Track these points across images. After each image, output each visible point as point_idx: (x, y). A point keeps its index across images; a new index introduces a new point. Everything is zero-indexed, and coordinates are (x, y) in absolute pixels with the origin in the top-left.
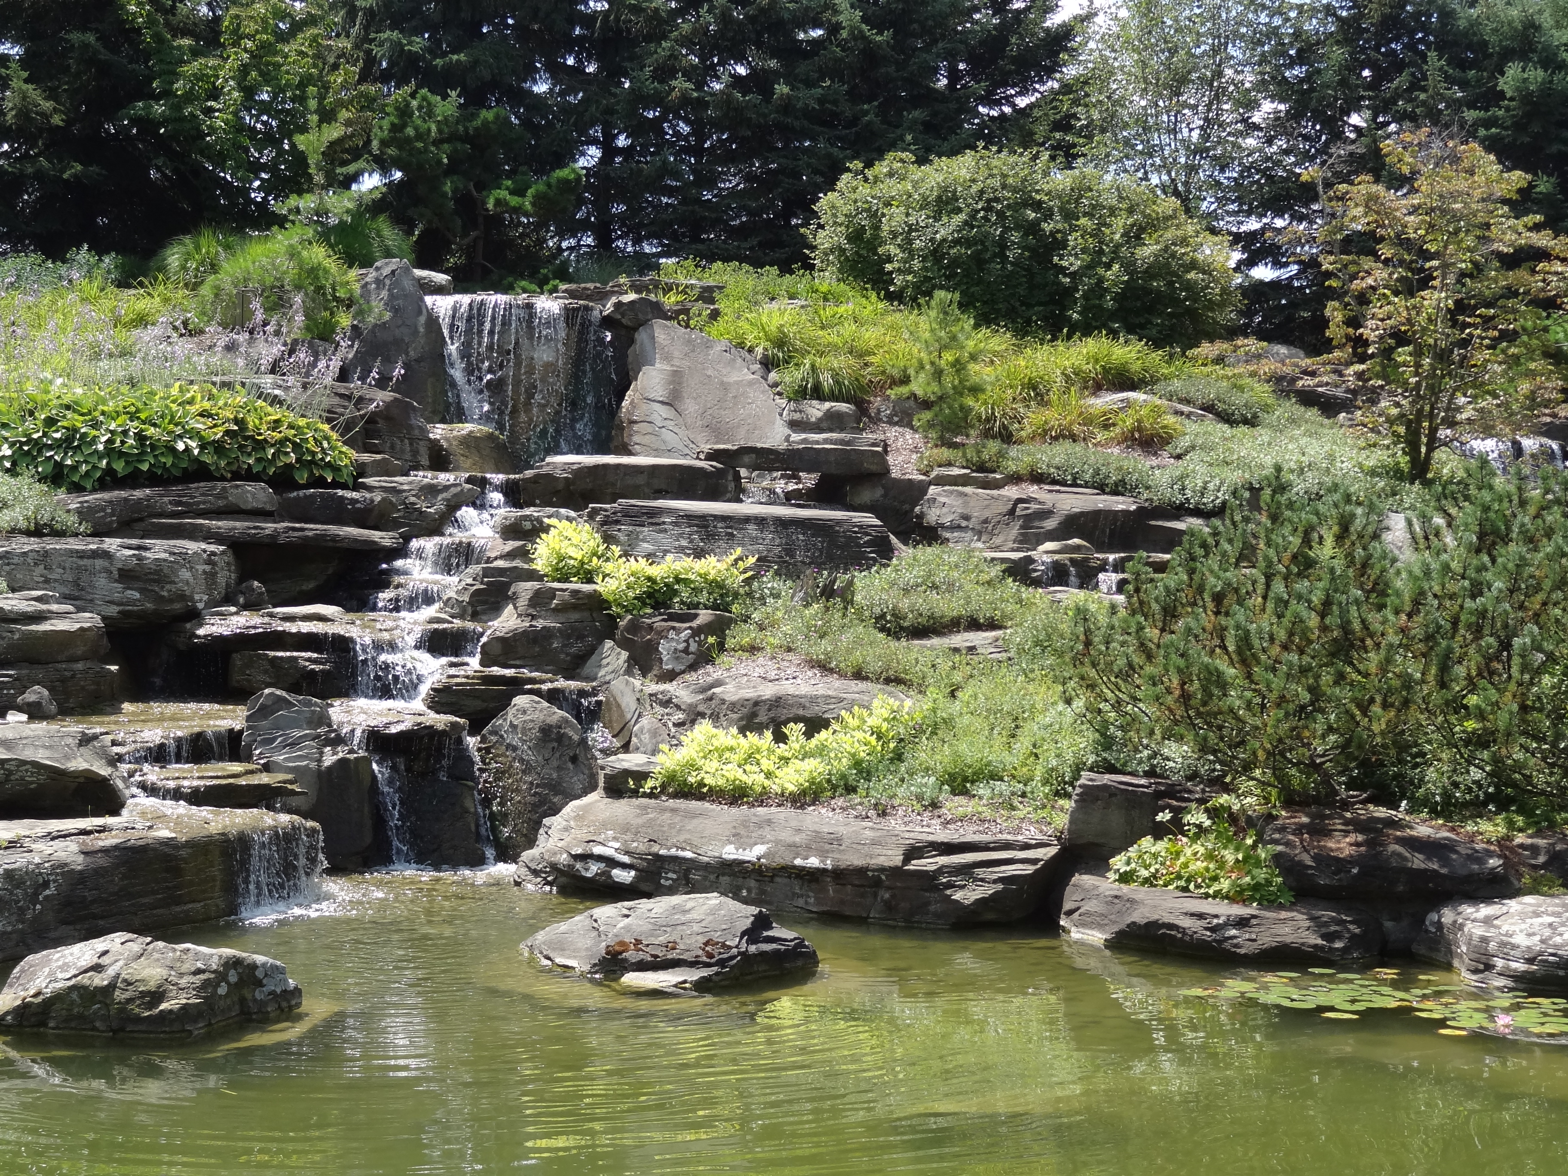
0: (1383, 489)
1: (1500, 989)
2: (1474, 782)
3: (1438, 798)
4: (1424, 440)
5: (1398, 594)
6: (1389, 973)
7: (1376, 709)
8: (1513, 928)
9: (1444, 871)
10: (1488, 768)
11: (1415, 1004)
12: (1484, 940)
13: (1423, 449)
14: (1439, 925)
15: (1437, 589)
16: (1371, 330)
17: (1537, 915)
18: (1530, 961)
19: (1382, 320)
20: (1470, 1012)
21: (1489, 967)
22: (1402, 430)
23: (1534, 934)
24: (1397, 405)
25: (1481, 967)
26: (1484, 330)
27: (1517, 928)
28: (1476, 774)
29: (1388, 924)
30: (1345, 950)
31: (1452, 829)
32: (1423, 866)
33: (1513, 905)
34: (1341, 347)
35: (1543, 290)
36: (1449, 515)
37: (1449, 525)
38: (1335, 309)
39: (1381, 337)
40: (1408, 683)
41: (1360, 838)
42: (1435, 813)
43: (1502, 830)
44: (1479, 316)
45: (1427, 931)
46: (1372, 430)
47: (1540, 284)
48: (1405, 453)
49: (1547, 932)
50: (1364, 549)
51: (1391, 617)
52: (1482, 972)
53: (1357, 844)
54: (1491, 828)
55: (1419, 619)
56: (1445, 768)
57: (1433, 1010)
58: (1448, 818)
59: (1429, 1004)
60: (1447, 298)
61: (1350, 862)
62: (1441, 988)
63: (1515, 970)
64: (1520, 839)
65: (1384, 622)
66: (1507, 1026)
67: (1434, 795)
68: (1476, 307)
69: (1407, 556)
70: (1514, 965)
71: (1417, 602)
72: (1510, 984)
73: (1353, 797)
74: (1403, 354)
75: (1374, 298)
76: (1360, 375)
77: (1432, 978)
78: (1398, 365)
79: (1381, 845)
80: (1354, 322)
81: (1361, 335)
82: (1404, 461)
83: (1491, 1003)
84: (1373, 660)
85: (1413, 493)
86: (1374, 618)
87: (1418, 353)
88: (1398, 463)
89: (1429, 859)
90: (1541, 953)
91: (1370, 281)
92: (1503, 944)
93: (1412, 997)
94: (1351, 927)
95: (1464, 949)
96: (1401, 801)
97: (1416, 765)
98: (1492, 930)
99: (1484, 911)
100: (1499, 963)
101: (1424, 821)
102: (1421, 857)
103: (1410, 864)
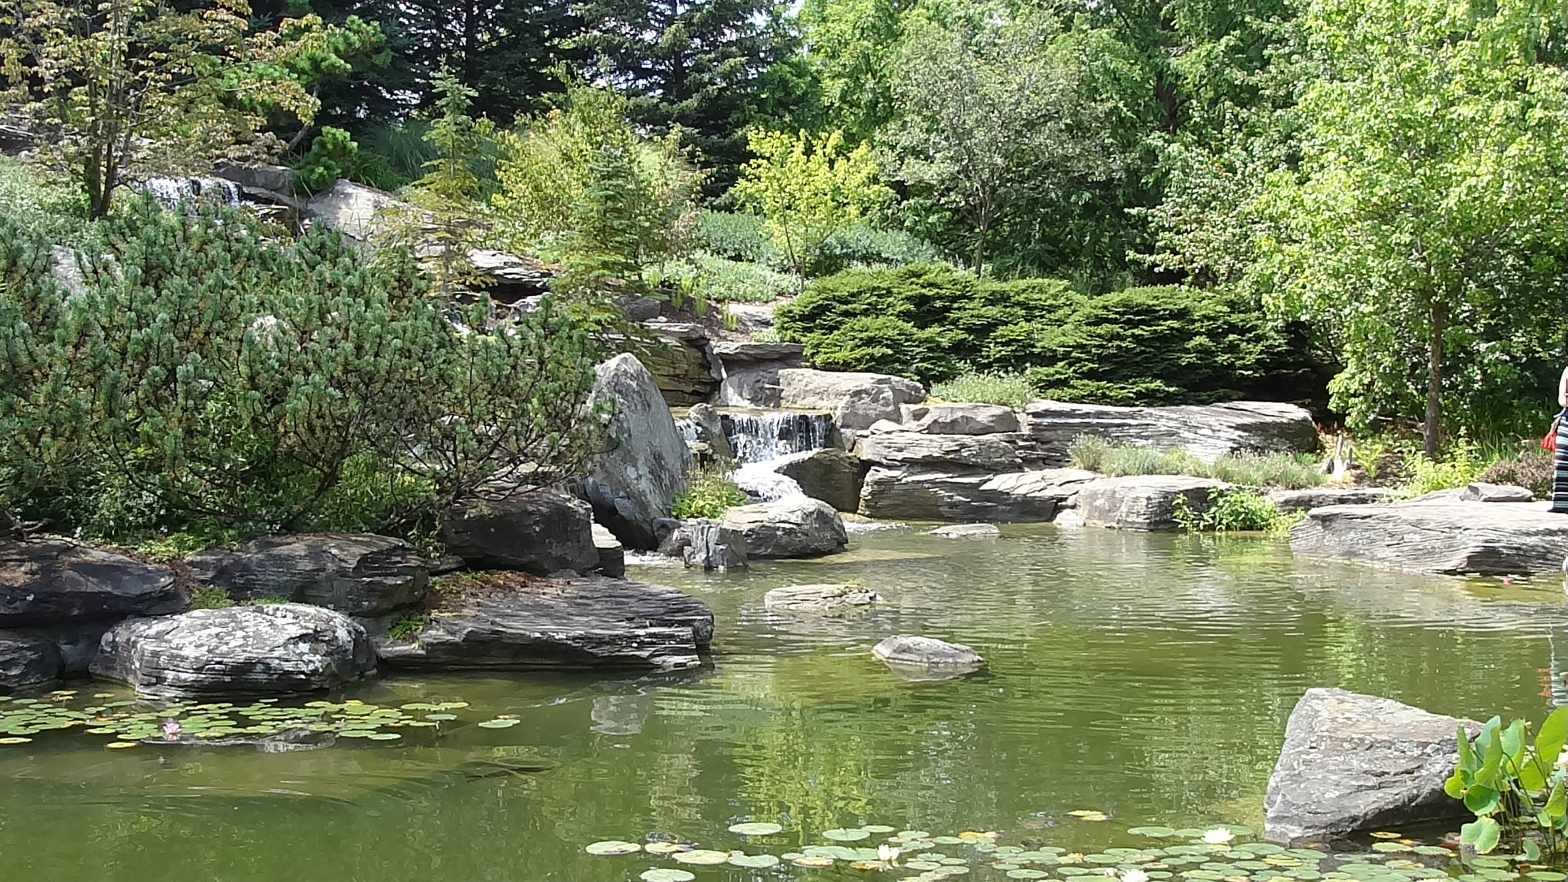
0: (63, 226)
1: (170, 699)
2: (146, 506)
3: (112, 523)
4: (103, 178)
5: (65, 326)
6: (66, 695)
7: (46, 439)
8: (183, 641)
9: (116, 592)
10: (159, 493)
11: (88, 723)
12: (155, 654)
13: (103, 188)
14: (114, 645)
15: (104, 320)
16: (45, 68)
17: (205, 627)
18: (198, 670)
19: (56, 59)
20: (141, 724)
21: (160, 680)
22: (81, 169)
23: (202, 645)
24: (76, 143)
25: (154, 680)
26: (157, 73)
27: (185, 641)
28: (148, 498)
29: (65, 648)
30: (22, 676)
31: (126, 552)
32: (97, 589)
33: (183, 619)
34: (16, 84)
35: (211, 36)
36: (118, 249)
37: (118, 259)
38: (9, 46)
39: (57, 76)
40: (77, 414)
41: (35, 567)
42: (109, 536)
43: (174, 550)
44: (152, 59)
45: (102, 651)
46: (51, 167)
47: (208, 31)
48: (83, 190)
49: (214, 642)
50: (35, 283)
51: (58, 349)
52: (155, 684)
53: (33, 573)
54: (163, 549)
55: (87, 349)
56: (118, 494)
57: (106, 726)
58: (122, 541)
59: (102, 721)
60: (120, 40)
61: (24, 590)
62: (115, 704)
63: (185, 680)
64: (190, 557)
65: (52, 353)
66: (174, 734)
67: (108, 520)
68: (148, 50)
69: (80, 292)
70: (183, 676)
71: (84, 332)
72: (181, 694)
73: (28, 526)
74: (79, 94)
75: (48, 36)
76: (37, 114)
78: (75, 105)
79: (55, 571)
80: (30, 61)
81: (36, 73)
82: (83, 198)
83: (161, 714)
84: (41, 393)
85: (92, 231)
86: (42, 351)
87: (93, 94)
88: (79, 200)
89: (103, 582)
90: (208, 662)
91: (42, 20)
92: (173, 657)
93: (85, 716)
94: (28, 653)
95: (138, 665)
96: (76, 527)
97: (91, 493)
98: (164, 644)
99: (157, 627)
100: (170, 675)
101: (98, 546)
102: (94, 580)
103: (83, 589)
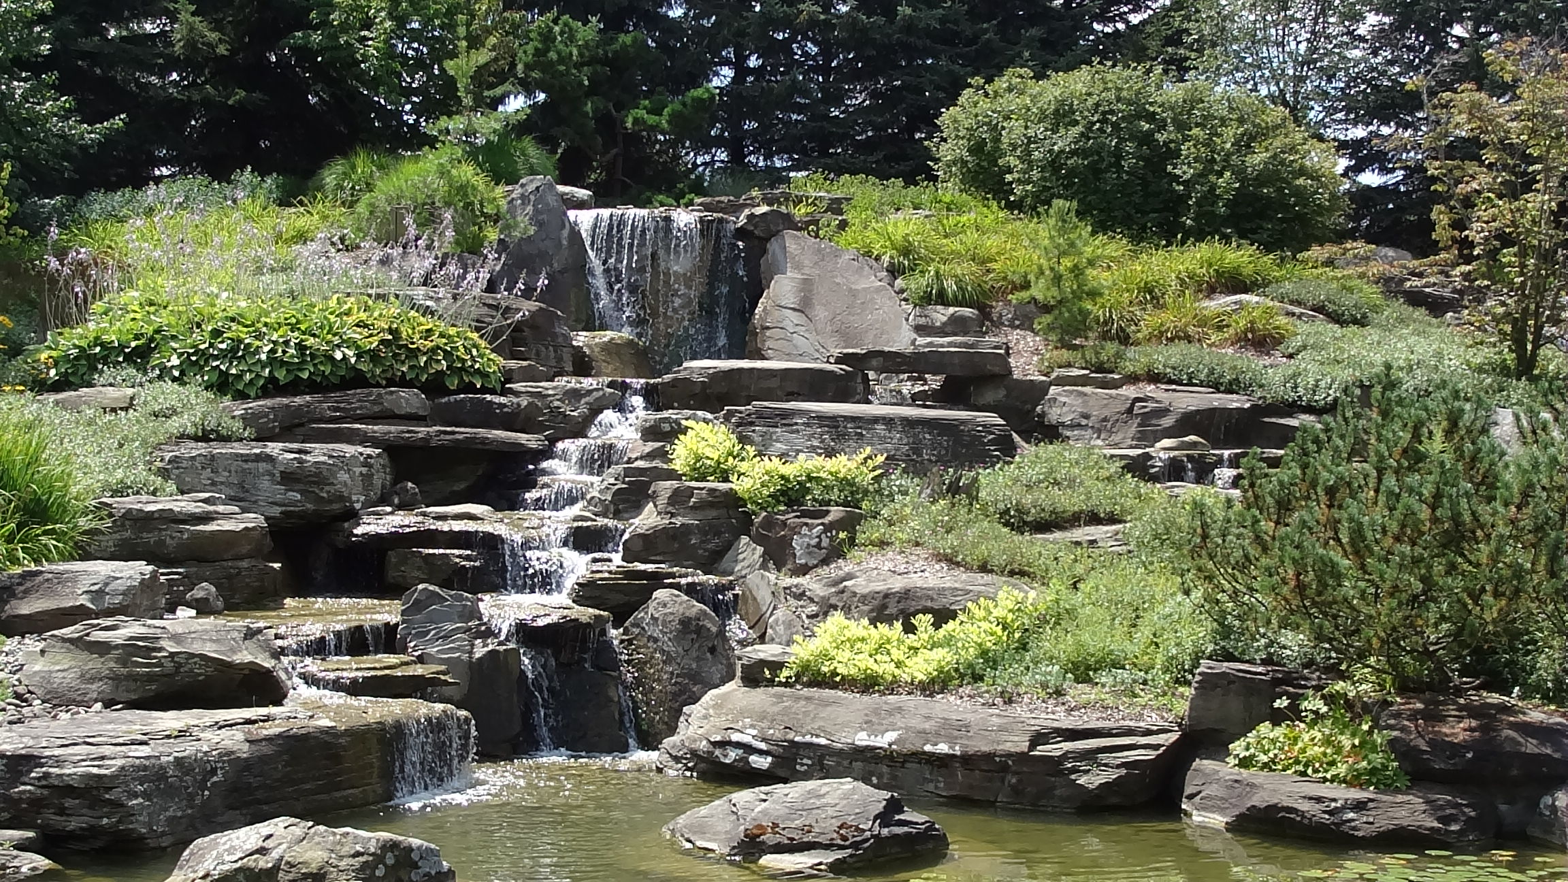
0: (1491, 386)
3: (1550, 685)
4: (1530, 337)
5: (1507, 486)
6: (1505, 855)
7: (1488, 598)
9: (1557, 756)
13: (1529, 347)
14: (1554, 808)
15: (1545, 481)
16: (1476, 232)
19: (1487, 222)
22: (1508, 328)
24: (1503, 304)
29: (1503, 807)
30: (1461, 832)
31: (1564, 714)
32: (1537, 751)
34: (1447, 249)
36: (1556, 410)
37: (1556, 420)
38: (1441, 213)
39: (1486, 239)
40: (1518, 572)
41: (1474, 723)
42: (1547, 698)
45: (1541, 814)
46: (1479, 329)
48: (1511, 350)
50: (1473, 443)
51: (1501, 509)
53: (1471, 730)
55: (1528, 511)
56: (1556, 656)
58: (1560, 704)
60: (1550, 200)
61: (1464, 747)
65: (1495, 513)
67: (1546, 681)
69: (1515, 450)
71: (1527, 493)
73: (1466, 683)
74: (1508, 256)
75: (1479, 201)
76: (1466, 276)
77: (1548, 860)
78: (1504, 266)
79: (1495, 730)
80: (1460, 225)
81: (1467, 237)
82: (1510, 358)
84: (1484, 551)
85: (1519, 388)
86: (1484, 510)
87: (1522, 254)
88: (1505, 360)
89: (1542, 743)
91: (1475, 185)
94: (1466, 810)
96: (1513, 687)
97: (1528, 653)
101: (1537, 707)
102: (1534, 742)
103: (1523, 749)
